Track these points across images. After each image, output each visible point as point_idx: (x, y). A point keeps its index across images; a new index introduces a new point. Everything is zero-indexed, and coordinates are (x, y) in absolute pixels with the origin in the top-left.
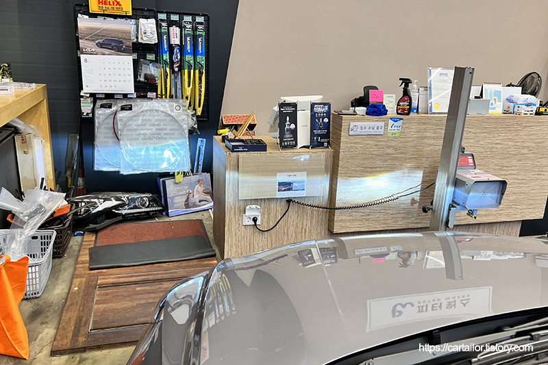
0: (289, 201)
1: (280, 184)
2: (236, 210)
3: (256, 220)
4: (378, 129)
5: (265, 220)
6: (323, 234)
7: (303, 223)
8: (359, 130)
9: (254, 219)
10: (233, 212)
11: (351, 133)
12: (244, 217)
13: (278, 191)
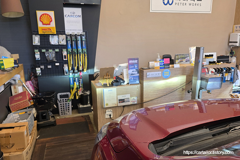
0: (124, 106)
1: (119, 100)
2: (102, 112)
4: (159, 74)
5: (115, 115)
8: (151, 75)
9: (110, 115)
10: (101, 113)
11: (148, 77)
12: (106, 115)
13: (119, 103)
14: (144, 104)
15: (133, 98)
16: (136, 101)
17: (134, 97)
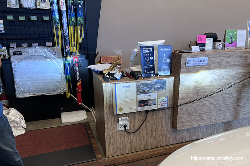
0: (147, 112)
1: (140, 102)
2: (112, 121)
3: (126, 127)
4: (204, 61)
5: (132, 126)
6: (169, 130)
7: (156, 125)
8: (192, 62)
9: (124, 125)
10: (110, 123)
11: (187, 65)
12: (118, 126)
13: (139, 107)
14: (179, 108)
15: (161, 98)
16: (166, 104)
17: (164, 98)
